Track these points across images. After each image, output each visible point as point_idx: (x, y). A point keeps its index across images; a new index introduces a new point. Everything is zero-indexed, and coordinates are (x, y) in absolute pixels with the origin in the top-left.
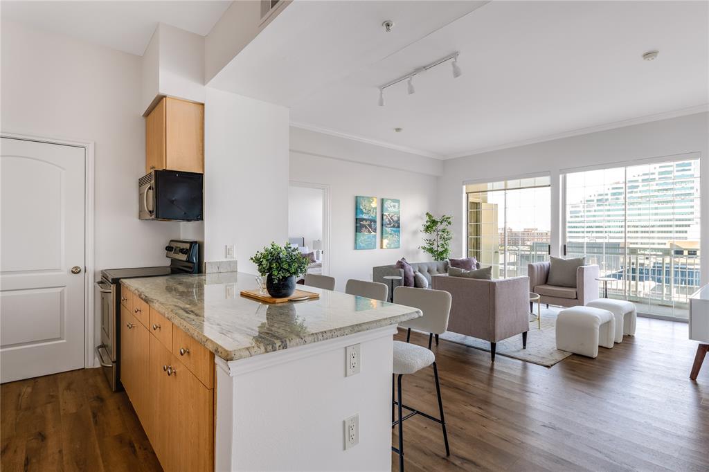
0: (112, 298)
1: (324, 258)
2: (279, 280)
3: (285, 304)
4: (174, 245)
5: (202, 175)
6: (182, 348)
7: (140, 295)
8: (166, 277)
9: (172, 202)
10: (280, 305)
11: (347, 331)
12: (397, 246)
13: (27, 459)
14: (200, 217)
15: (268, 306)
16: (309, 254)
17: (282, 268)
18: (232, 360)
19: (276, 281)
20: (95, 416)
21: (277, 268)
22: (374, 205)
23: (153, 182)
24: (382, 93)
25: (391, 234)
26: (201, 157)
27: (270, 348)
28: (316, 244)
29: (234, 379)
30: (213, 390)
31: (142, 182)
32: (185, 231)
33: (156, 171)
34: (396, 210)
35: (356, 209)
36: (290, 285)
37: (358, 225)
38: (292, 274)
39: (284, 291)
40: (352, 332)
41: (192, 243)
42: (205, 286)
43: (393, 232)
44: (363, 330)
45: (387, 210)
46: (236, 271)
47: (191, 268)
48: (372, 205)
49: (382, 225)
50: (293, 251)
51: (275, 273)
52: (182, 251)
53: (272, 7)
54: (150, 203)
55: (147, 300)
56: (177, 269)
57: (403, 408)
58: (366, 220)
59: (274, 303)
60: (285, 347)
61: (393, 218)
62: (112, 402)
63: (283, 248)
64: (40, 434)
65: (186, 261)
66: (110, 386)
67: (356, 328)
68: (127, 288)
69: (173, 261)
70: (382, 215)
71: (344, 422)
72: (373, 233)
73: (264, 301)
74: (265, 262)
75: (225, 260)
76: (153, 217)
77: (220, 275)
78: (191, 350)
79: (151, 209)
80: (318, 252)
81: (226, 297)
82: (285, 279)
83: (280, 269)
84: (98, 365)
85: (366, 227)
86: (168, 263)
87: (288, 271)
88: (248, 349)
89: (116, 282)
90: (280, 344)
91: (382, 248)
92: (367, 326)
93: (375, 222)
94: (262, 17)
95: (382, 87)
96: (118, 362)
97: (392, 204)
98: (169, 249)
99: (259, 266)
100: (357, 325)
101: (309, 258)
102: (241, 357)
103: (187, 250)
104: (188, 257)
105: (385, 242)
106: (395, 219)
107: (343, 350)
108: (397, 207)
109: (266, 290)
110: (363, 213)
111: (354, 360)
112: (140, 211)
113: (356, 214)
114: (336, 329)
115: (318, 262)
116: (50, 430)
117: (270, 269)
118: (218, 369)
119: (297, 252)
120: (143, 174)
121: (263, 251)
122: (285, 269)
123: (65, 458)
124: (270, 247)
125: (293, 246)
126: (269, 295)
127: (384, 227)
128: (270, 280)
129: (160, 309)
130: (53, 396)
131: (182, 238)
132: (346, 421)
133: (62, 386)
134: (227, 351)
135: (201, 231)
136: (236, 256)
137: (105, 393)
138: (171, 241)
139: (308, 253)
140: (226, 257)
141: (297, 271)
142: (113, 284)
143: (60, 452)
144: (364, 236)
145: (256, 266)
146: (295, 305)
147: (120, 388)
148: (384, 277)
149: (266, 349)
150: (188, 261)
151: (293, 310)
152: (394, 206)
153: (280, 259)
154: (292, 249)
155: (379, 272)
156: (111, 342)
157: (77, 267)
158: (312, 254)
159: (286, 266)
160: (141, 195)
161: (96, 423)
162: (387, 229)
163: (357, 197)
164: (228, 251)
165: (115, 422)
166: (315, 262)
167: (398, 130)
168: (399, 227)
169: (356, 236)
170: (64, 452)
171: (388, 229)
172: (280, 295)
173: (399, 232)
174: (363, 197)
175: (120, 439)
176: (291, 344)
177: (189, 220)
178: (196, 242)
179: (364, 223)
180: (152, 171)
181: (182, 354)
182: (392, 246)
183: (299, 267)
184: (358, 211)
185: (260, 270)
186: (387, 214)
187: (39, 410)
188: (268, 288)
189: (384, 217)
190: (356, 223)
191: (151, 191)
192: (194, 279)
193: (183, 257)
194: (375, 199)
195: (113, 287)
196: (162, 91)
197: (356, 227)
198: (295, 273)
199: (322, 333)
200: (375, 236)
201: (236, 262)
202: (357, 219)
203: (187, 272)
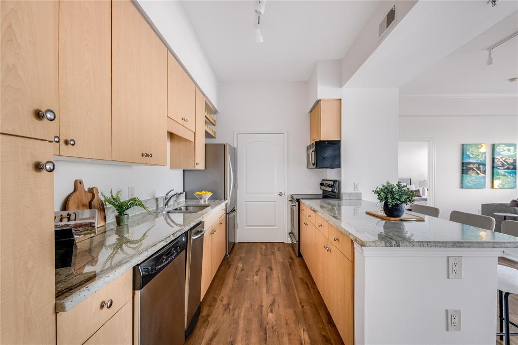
0: (296, 209)
1: (429, 194)
2: (393, 205)
3: (397, 222)
4: (324, 182)
5: (340, 141)
6: (335, 237)
7: (311, 208)
8: (320, 200)
9: (324, 158)
10: (393, 222)
11: (449, 245)
12: (512, 186)
13: (267, 276)
14: (339, 166)
15: (384, 222)
16: (415, 191)
17: (394, 198)
18: (364, 246)
19: (390, 206)
20: (290, 266)
21: (391, 198)
22: (483, 150)
23: (315, 147)
24: (491, 53)
25: (504, 175)
26: (339, 130)
27: (388, 244)
28: (422, 183)
29: (366, 258)
30: (353, 262)
31: (308, 148)
32: (330, 174)
33: (316, 142)
34: (511, 153)
35: (463, 154)
36: (401, 210)
37: (464, 168)
38: (402, 202)
39: (396, 214)
40: (453, 247)
41: (334, 181)
42: (342, 207)
43: (507, 174)
44: (465, 247)
45: (499, 154)
46: (361, 199)
47: (334, 196)
48: (480, 150)
49: (493, 167)
50: (403, 187)
51: (390, 201)
52: (329, 186)
53: (387, 27)
54: (313, 160)
55: (314, 211)
56: (325, 196)
57: (510, 325)
58: (473, 164)
59: (389, 220)
60: (399, 246)
61: (508, 161)
62: (297, 261)
63: (395, 185)
64: (270, 267)
65: (331, 192)
66: (295, 254)
67: (458, 245)
68: (304, 204)
69: (324, 191)
70: (493, 159)
71: (447, 311)
72: (482, 175)
73: (382, 218)
74: (382, 194)
75: (354, 192)
76: (315, 167)
77: (351, 201)
78: (340, 239)
79: (313, 163)
80: (423, 190)
81: (355, 215)
82: (397, 205)
83: (393, 198)
84: (290, 242)
85: (474, 170)
86: (321, 192)
87: (399, 200)
88: (374, 242)
89: (298, 200)
90: (395, 243)
91: (493, 187)
92: (469, 245)
93: (484, 165)
94: (380, 36)
95: (490, 49)
96: (299, 241)
97: (506, 148)
98: (322, 184)
99: (379, 196)
100: (458, 242)
101: (416, 193)
102: (370, 246)
103: (332, 185)
104: (332, 189)
105: (497, 183)
106: (511, 161)
107: (445, 259)
108: (512, 150)
109: (382, 212)
110: (469, 158)
111: (455, 268)
112: (308, 164)
113: (463, 159)
114: (439, 242)
115: (424, 197)
116: (274, 267)
117: (386, 198)
118: (356, 251)
119: (406, 188)
120: (309, 144)
121: (381, 187)
122: (397, 199)
123: (281, 281)
124: (386, 184)
125: (403, 184)
126: (385, 215)
127: (496, 170)
128: (386, 205)
129: (322, 216)
130: (273, 252)
131: (328, 178)
132: (449, 310)
133: (276, 248)
134: (362, 241)
135: (340, 174)
136: (361, 189)
137: (294, 256)
138: (323, 180)
139: (414, 189)
140: (355, 190)
141: (406, 200)
142: (297, 201)
143: (278, 277)
144: (471, 177)
145: (376, 196)
146: (405, 223)
147: (300, 255)
148: (495, 214)
149: (386, 244)
150: (333, 191)
151: (403, 225)
152: (509, 150)
153: (393, 192)
154: (402, 185)
155: (488, 209)
156: (296, 232)
157: (281, 192)
158: (418, 190)
159: (397, 197)
160: (308, 155)
161: (291, 269)
162: (499, 171)
163: (463, 145)
164: (355, 187)
165: (299, 272)
166: (421, 197)
167: (513, 80)
168: (515, 168)
169: (462, 177)
170: (280, 278)
171: (501, 171)
172: (394, 215)
173: (515, 173)
174: (470, 144)
175: (302, 280)
176: (403, 245)
177: (332, 168)
178: (337, 181)
179: (471, 166)
180: (314, 142)
181: (335, 240)
182: (506, 186)
183: (408, 198)
184: (464, 156)
185: (379, 199)
186: (498, 157)
187: (269, 257)
188: (384, 210)
189: (496, 160)
190: (463, 166)
191: (313, 153)
192: (335, 202)
193: (330, 189)
194: (484, 145)
195: (297, 203)
196: (319, 98)
197: (463, 170)
198: (404, 202)
199: (427, 242)
200: (484, 178)
201: (361, 194)
202: (463, 163)
203: (332, 198)
